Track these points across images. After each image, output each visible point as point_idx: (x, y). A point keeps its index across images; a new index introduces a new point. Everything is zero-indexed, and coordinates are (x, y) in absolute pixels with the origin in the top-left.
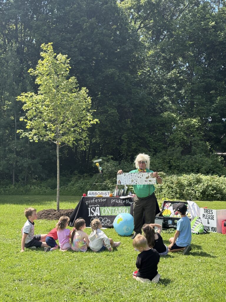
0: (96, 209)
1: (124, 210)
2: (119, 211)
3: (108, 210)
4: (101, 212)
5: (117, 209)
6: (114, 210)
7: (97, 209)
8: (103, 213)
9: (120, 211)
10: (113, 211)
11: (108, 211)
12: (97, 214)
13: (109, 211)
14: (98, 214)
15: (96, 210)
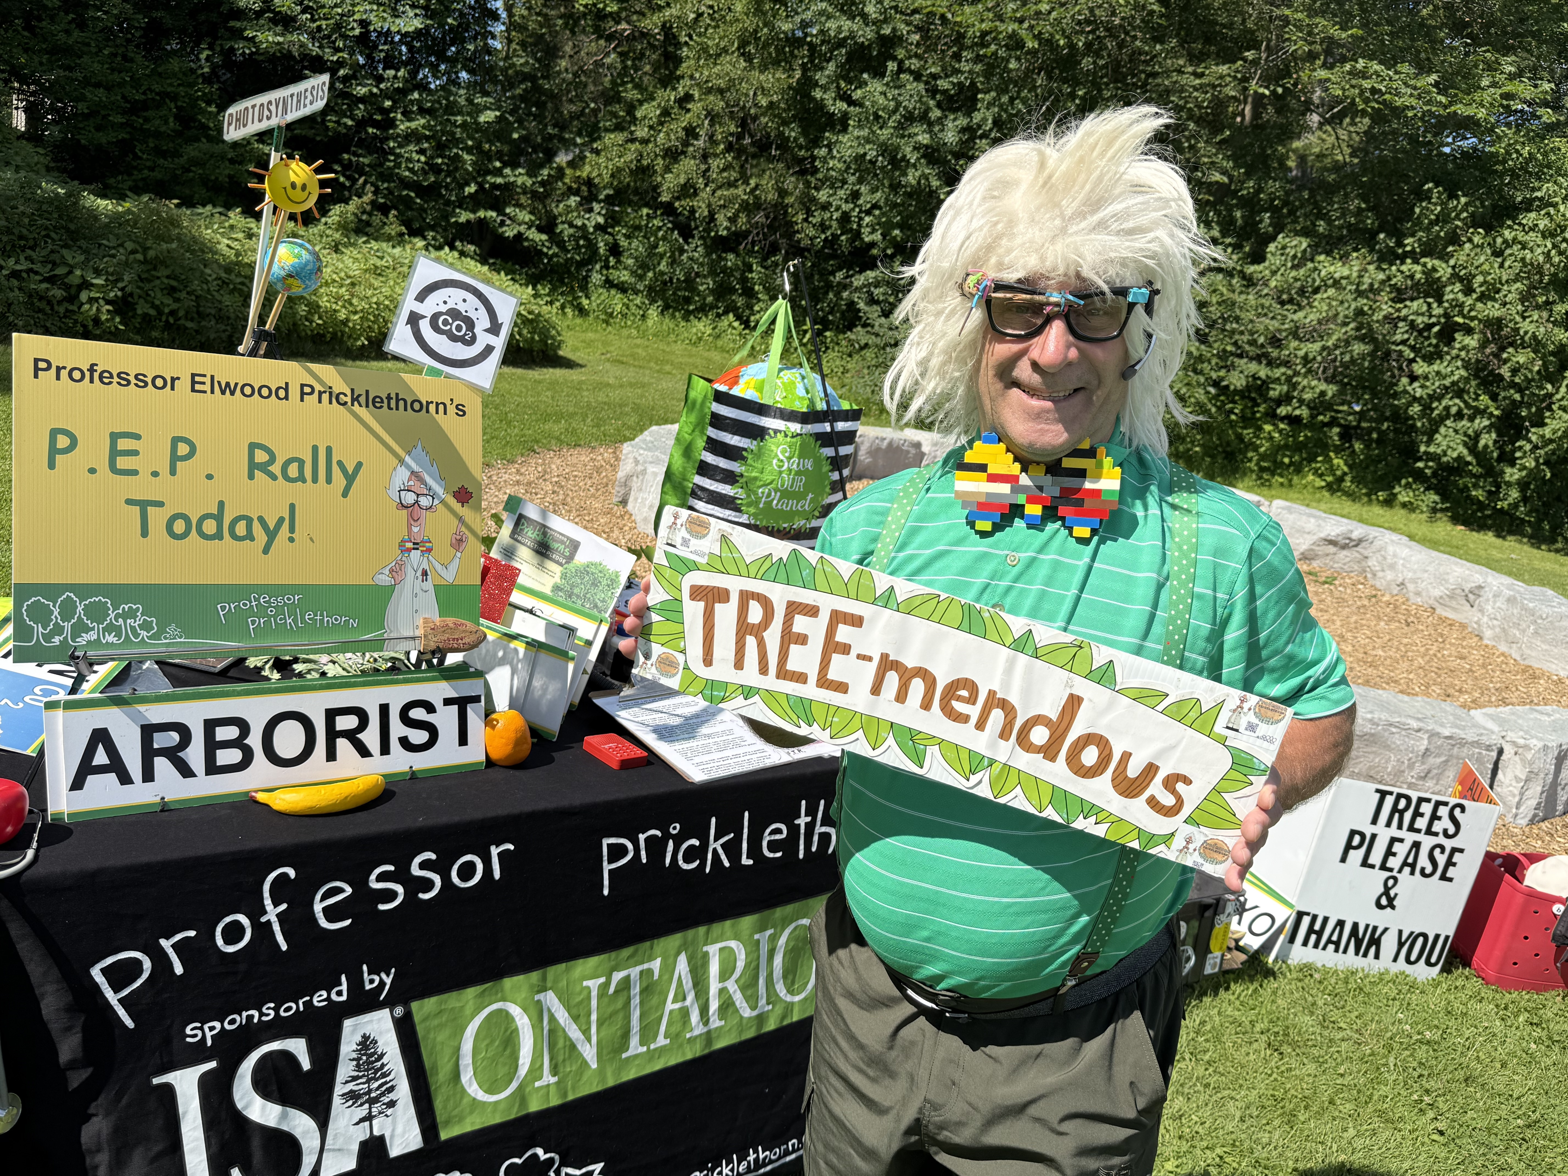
0: (348, 1046)
1: (778, 961)
2: (714, 987)
3: (562, 1016)
4: (439, 1079)
5: (682, 965)
6: (647, 991)
7: (366, 1043)
8: (474, 1090)
9: (732, 986)
10: (636, 1001)
11: (555, 1030)
12: (362, 1133)
13: (574, 1033)
14: (379, 1127)
15: (345, 1070)
